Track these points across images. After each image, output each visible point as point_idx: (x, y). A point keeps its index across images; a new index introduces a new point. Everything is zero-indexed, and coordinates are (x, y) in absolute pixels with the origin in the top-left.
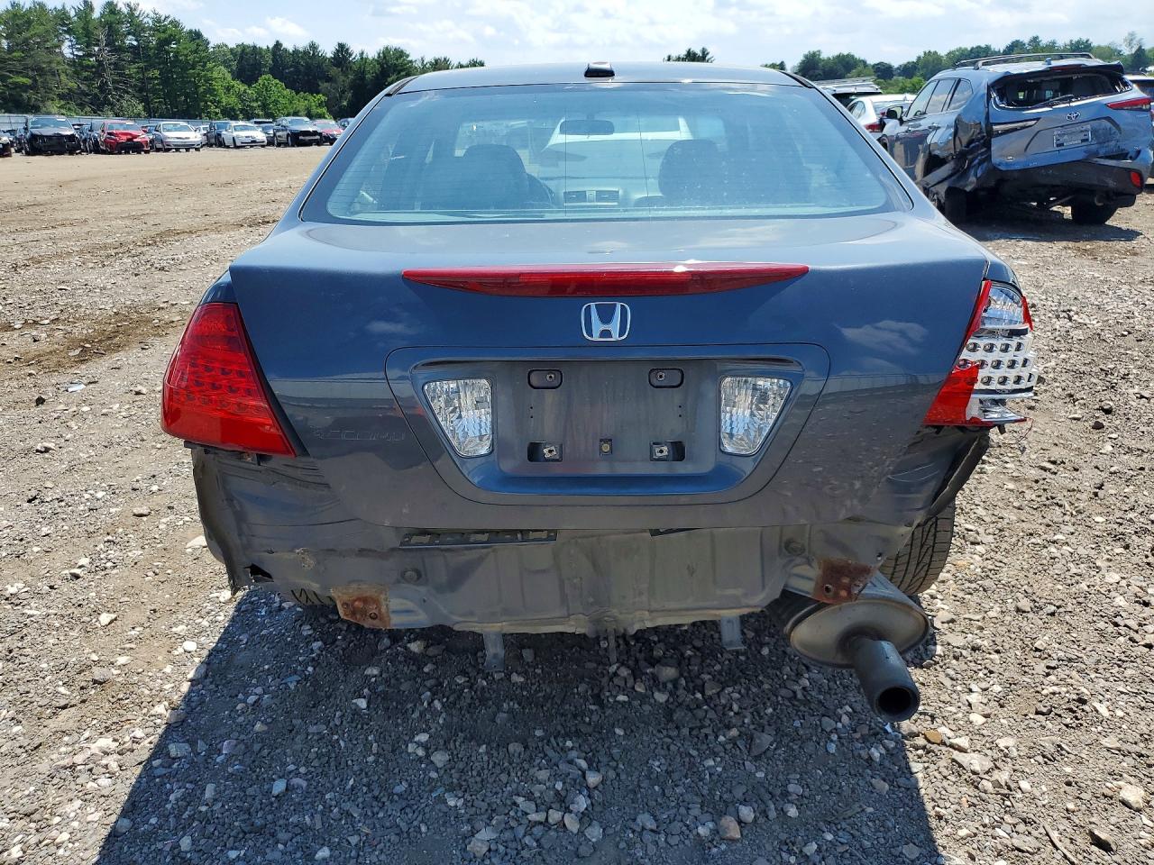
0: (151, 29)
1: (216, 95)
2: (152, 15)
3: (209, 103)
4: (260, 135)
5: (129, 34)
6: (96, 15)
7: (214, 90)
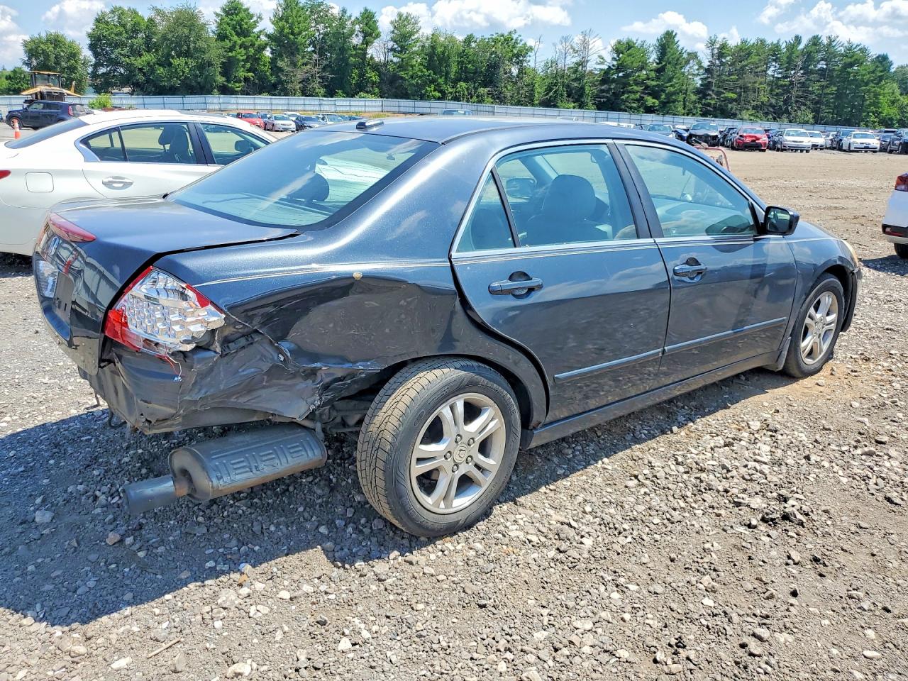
0: (842, 55)
1: (879, 107)
2: (846, 44)
3: (871, 114)
4: (875, 143)
5: (822, 60)
6: (801, 47)
7: (878, 103)
